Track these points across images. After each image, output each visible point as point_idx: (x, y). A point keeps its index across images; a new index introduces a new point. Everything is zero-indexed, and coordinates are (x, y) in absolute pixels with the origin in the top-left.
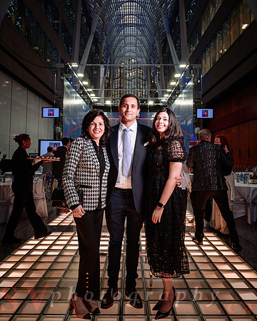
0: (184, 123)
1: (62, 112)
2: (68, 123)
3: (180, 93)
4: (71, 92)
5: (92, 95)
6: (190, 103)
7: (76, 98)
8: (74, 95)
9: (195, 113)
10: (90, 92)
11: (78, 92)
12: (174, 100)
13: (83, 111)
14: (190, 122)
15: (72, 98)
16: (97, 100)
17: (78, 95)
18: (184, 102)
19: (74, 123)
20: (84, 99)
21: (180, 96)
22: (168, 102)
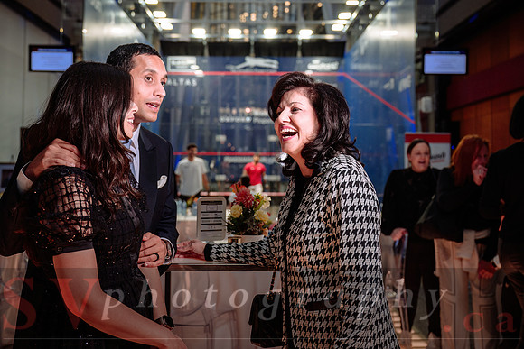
0: (390, 85)
3: (381, 9)
4: (105, 7)
5: (157, 13)
8: (113, 15)
10: (152, 8)
11: (122, 6)
12: (365, 26)
15: (107, 20)
16: (170, 27)
17: (123, 14)
18: (392, 31)
20: (138, 25)
21: (379, 16)
22: (349, 33)
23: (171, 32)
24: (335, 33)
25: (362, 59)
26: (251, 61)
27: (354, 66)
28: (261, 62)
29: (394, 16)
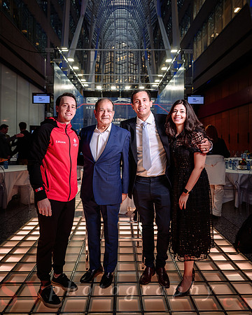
3: (171, 78)
4: (62, 78)
5: (82, 80)
6: (181, 88)
7: (67, 83)
8: (65, 80)
9: (186, 99)
11: (68, 77)
15: (63, 83)
16: (87, 85)
17: (69, 80)
18: (175, 87)
20: (75, 84)
21: (171, 81)
22: (159, 87)
23: (87, 87)
24: (154, 88)
25: (164, 98)
26: (120, 99)
27: (161, 101)
28: (124, 100)
29: (176, 81)
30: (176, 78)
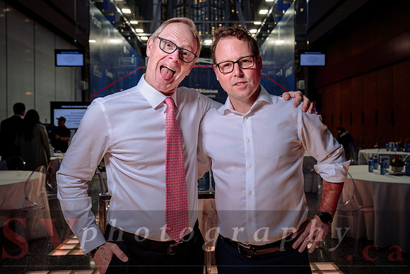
0: (281, 73)
1: (89, 58)
2: (99, 75)
3: (274, 27)
4: (104, 26)
5: (138, 30)
6: (290, 42)
7: (112, 35)
8: (109, 31)
9: (298, 58)
10: (135, 27)
11: (115, 25)
12: (265, 38)
13: (125, 55)
14: (289, 72)
15: (105, 35)
16: (146, 39)
17: (116, 31)
18: (281, 41)
19: (110, 75)
20: (126, 37)
21: (273, 31)
25: (264, 57)
28: (203, 60)
29: (282, 31)
30: (282, 27)
